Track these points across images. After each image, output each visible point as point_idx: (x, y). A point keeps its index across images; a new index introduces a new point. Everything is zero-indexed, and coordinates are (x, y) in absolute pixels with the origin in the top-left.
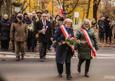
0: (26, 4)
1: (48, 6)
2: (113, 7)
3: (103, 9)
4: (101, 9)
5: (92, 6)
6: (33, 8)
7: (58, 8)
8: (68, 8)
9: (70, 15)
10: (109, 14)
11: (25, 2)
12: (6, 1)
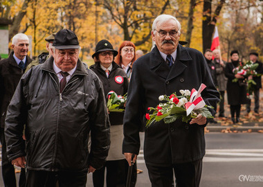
0: (26, 21)
1: (84, 25)
2: (254, 27)
3: (230, 30)
4: (224, 30)
6: (44, 32)
7: (111, 30)
8: (136, 31)
9: (143, 47)
11: (23, 14)
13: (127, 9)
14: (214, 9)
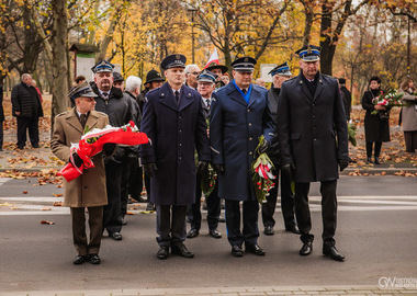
0: (112, 46)
2: (383, 47)
3: (353, 52)
4: (346, 52)
6: (133, 59)
8: (240, 55)
10: (371, 68)
11: (109, 39)
12: (51, 41)
13: (228, 29)
14: (334, 27)
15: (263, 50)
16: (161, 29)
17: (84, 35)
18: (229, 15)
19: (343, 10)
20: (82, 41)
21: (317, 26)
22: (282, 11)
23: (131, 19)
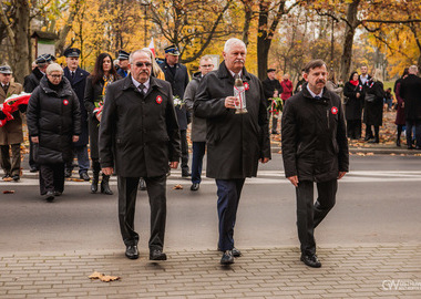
0: (71, 35)
1: (132, 40)
2: (312, 43)
3: (286, 46)
4: (280, 46)
5: (256, 41)
6: (90, 47)
8: (187, 46)
9: (194, 64)
10: (300, 61)
11: (68, 28)
12: (14, 27)
13: (177, 23)
14: (270, 24)
15: (208, 43)
16: (116, 20)
17: (46, 23)
18: (178, 11)
19: (278, 9)
20: (44, 29)
21: (255, 23)
22: (225, 8)
23: (89, 10)
